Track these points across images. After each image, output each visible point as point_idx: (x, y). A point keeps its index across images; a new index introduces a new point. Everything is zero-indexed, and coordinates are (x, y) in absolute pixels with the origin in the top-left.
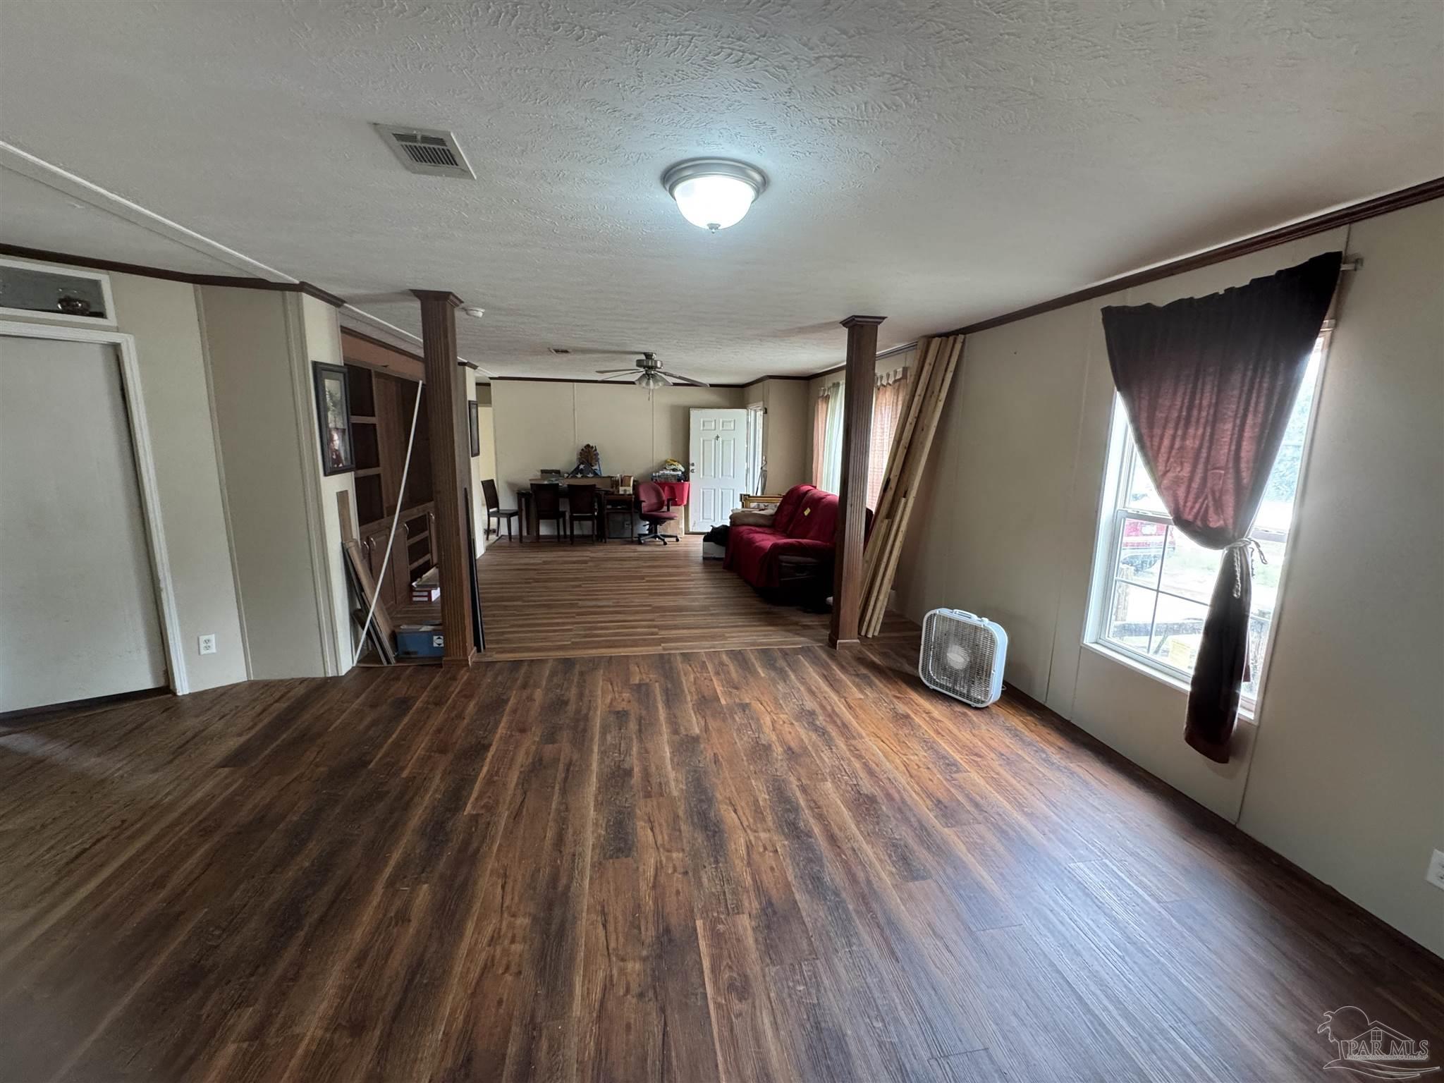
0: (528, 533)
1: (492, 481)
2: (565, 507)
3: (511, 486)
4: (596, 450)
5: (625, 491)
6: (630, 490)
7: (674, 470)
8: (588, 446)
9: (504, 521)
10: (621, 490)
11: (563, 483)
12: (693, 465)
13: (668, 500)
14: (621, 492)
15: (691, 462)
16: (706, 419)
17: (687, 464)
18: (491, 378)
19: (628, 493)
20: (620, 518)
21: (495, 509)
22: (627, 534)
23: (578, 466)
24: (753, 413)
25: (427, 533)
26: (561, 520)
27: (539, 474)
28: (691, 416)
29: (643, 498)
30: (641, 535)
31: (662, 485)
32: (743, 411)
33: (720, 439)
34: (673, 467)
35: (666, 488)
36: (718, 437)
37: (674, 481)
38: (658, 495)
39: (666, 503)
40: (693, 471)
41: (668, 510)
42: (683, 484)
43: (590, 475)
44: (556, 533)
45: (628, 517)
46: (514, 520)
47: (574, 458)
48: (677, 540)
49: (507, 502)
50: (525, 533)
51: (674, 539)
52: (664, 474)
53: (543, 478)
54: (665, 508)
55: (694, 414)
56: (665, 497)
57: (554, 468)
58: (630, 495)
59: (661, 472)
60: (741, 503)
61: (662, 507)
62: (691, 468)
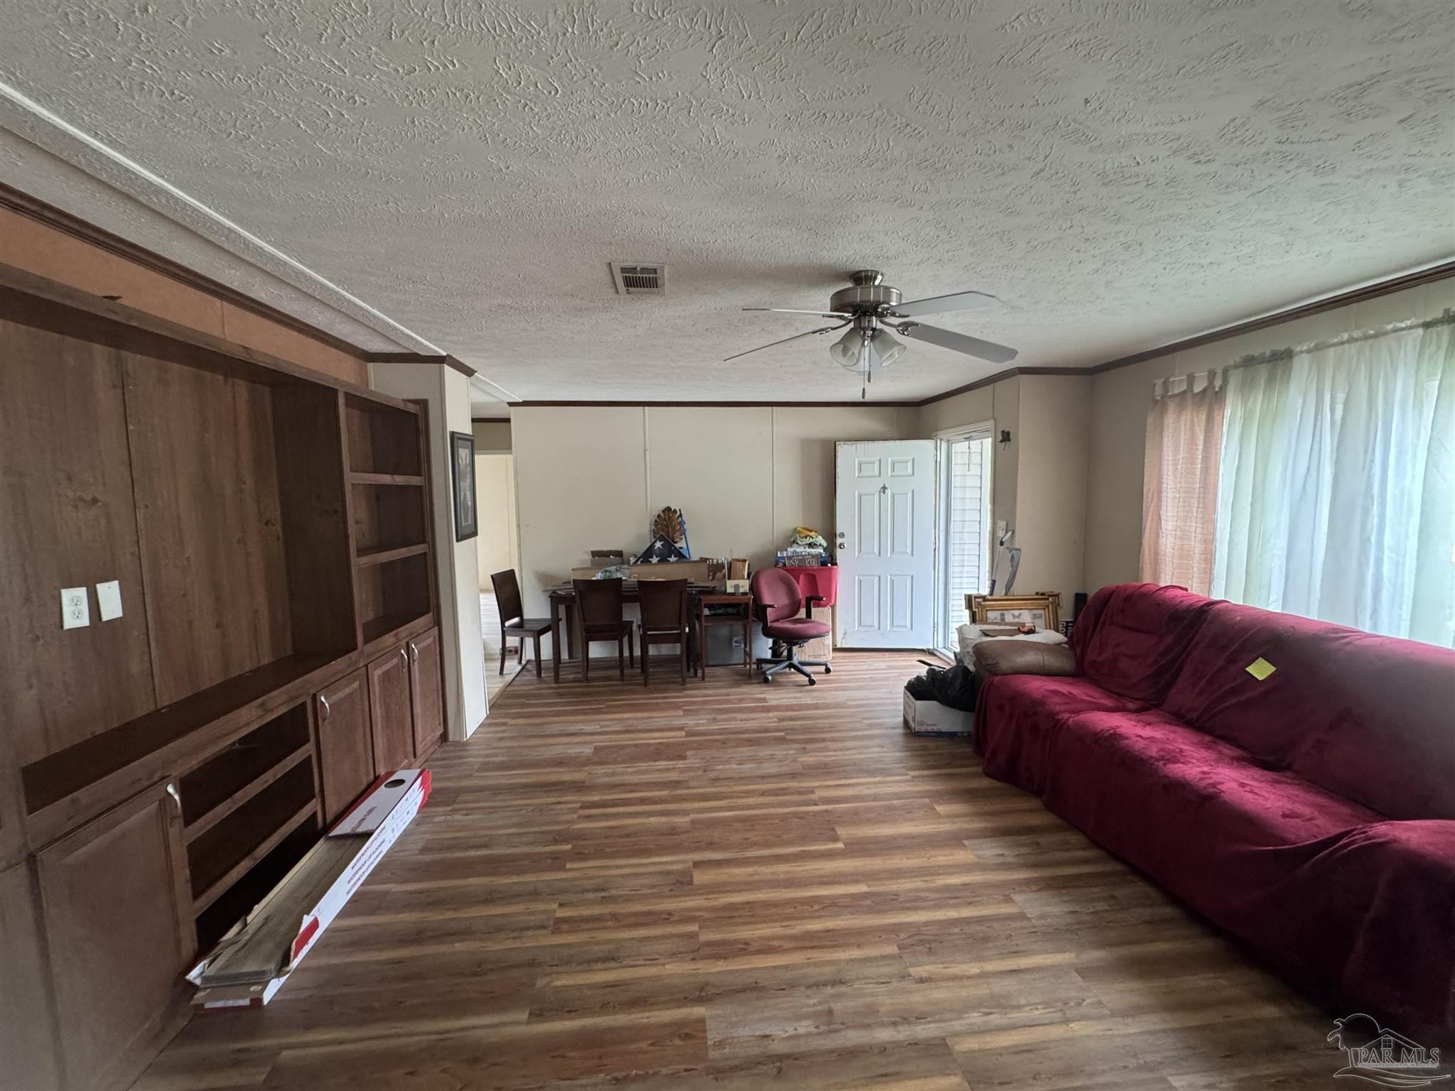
0: (570, 656)
1: (512, 572)
2: (632, 614)
3: (544, 578)
4: (681, 515)
5: (737, 587)
6: (744, 585)
7: (811, 545)
8: (668, 509)
9: (529, 642)
10: (730, 586)
11: (629, 575)
12: (842, 535)
13: (808, 601)
14: (730, 590)
15: (838, 533)
16: (864, 459)
17: (831, 536)
18: (511, 404)
19: (741, 590)
20: (724, 631)
21: (516, 620)
22: (738, 657)
23: (652, 546)
24: (944, 445)
25: (308, 749)
26: (626, 640)
27: (589, 557)
28: (839, 454)
29: (767, 599)
30: (761, 661)
31: (795, 572)
32: (926, 445)
33: (889, 492)
34: (808, 541)
35: (802, 577)
36: (884, 488)
37: (815, 564)
38: (791, 591)
39: (803, 602)
40: (841, 546)
41: (809, 615)
42: (830, 569)
43: (673, 559)
44: (617, 654)
45: (738, 627)
46: (546, 640)
47: (645, 528)
48: (828, 671)
49: (535, 607)
50: (565, 656)
51: (822, 669)
52: (795, 554)
53: (595, 566)
54: (802, 613)
55: (843, 451)
56: (801, 591)
57: (613, 549)
58: (744, 594)
59: (790, 550)
60: (967, 613)
61: (797, 611)
62: (839, 541)
